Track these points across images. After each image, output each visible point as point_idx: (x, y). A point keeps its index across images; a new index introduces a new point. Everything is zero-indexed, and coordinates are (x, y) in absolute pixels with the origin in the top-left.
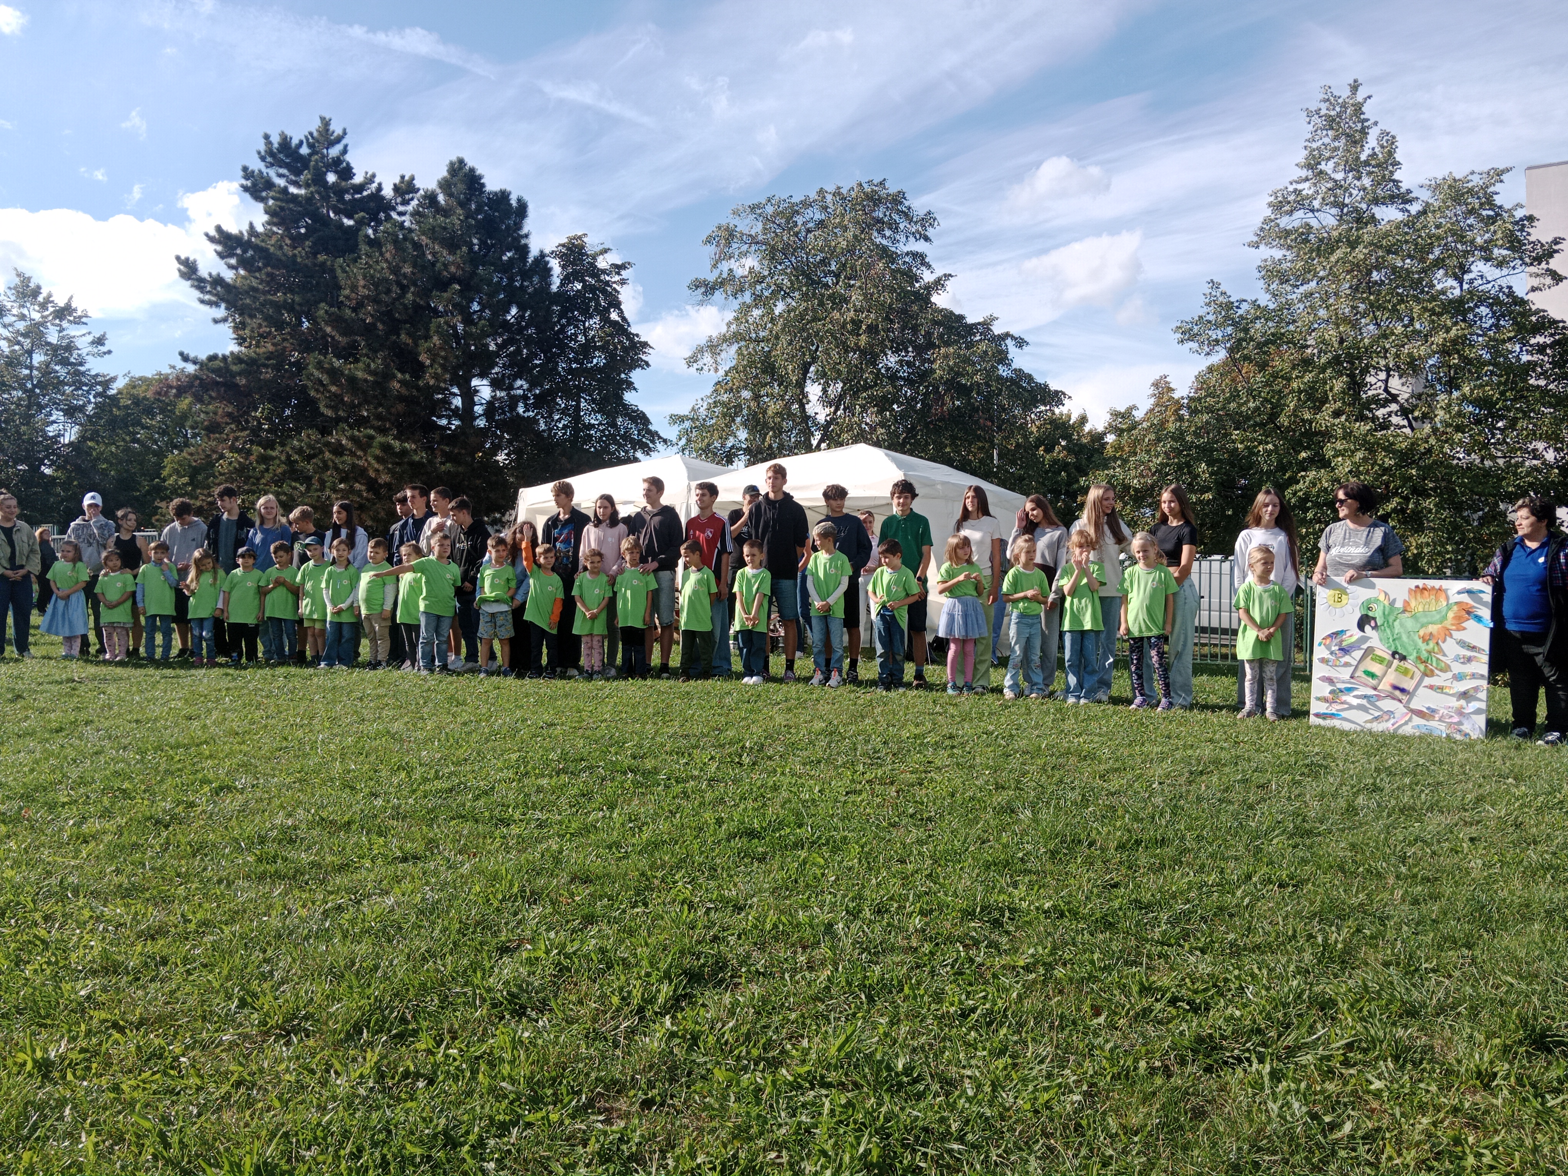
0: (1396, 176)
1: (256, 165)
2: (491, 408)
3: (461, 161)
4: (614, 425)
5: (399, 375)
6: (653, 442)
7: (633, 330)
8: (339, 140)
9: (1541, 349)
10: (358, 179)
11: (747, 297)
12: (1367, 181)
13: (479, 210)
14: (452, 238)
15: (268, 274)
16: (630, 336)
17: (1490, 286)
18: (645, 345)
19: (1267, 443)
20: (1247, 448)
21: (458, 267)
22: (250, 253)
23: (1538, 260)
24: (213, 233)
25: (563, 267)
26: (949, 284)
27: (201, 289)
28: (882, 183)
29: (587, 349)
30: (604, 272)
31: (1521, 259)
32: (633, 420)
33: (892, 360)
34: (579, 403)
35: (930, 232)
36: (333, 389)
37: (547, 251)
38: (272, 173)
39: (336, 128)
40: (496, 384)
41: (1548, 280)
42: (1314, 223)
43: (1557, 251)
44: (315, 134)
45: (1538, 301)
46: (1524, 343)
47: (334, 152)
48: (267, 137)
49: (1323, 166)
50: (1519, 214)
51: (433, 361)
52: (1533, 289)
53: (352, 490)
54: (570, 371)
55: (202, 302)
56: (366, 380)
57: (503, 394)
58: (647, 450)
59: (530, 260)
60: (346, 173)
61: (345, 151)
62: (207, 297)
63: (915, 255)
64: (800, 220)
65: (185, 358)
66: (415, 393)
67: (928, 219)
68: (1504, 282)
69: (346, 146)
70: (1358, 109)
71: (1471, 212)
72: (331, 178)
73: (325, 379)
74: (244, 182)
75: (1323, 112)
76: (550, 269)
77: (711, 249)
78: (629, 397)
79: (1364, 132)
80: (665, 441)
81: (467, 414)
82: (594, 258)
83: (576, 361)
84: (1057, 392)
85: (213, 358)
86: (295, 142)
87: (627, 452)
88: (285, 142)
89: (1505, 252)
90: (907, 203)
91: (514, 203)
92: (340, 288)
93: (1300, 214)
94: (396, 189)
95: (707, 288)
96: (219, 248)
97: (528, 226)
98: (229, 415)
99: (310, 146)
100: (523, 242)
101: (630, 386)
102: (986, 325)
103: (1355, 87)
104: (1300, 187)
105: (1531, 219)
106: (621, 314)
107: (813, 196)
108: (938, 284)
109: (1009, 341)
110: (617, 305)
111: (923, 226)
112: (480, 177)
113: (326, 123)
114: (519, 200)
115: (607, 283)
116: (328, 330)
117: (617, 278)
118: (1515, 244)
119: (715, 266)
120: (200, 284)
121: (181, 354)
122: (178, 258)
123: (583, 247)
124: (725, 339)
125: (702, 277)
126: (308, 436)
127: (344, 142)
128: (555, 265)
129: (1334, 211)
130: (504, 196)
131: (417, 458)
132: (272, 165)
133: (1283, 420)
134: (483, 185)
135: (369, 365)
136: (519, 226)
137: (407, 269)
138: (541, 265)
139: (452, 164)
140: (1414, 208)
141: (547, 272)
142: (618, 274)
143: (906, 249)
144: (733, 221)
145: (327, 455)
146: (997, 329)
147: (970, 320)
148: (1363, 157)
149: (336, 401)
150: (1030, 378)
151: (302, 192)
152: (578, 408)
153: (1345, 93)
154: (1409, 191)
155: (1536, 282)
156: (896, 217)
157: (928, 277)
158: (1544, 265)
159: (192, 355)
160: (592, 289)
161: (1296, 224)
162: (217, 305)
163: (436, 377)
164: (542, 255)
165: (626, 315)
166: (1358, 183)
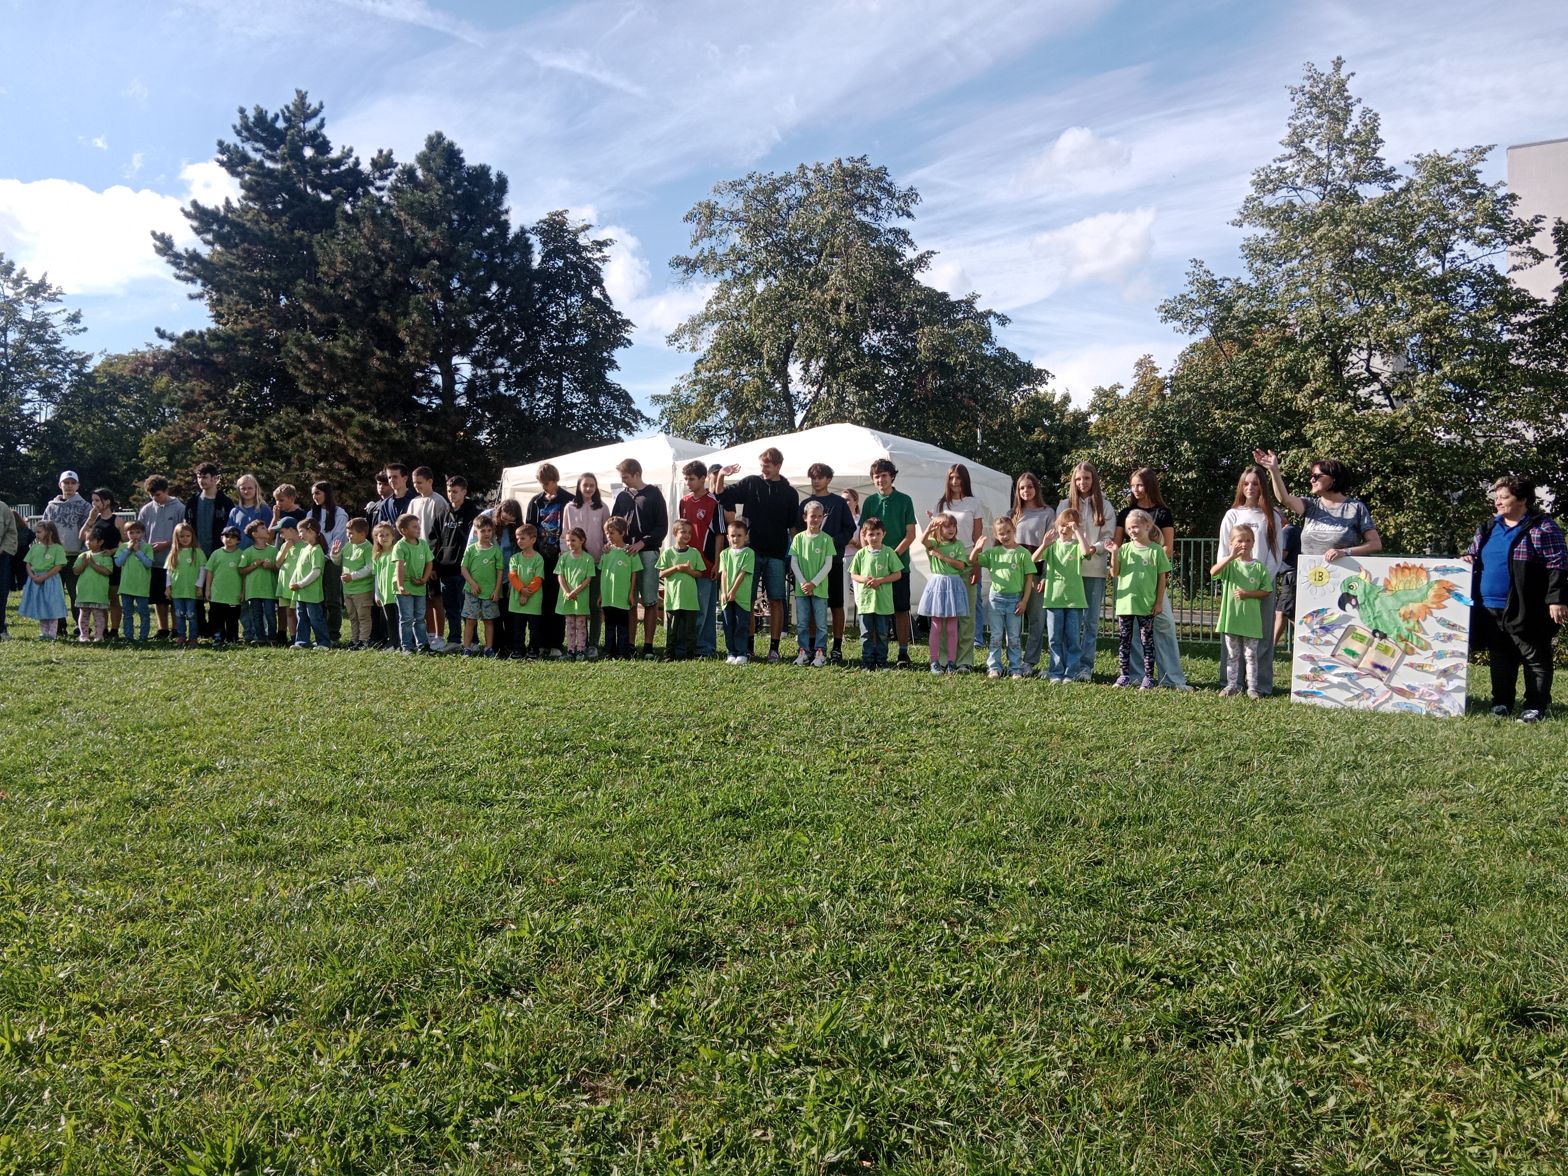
0: (1378, 154)
1: (232, 139)
2: (471, 387)
3: (440, 136)
4: (596, 404)
5: (378, 352)
6: (636, 421)
7: (615, 308)
8: (315, 113)
9: (1522, 328)
10: (335, 154)
11: (728, 275)
12: (1350, 159)
13: (458, 185)
14: (431, 213)
15: (244, 250)
16: (611, 314)
17: (1471, 265)
18: (627, 323)
19: (1249, 422)
20: (1228, 426)
21: (438, 243)
22: (227, 229)
23: (1519, 239)
24: (189, 208)
25: (545, 244)
26: (933, 261)
27: (177, 265)
28: (863, 159)
29: (569, 327)
30: (585, 248)
31: (1503, 237)
32: (616, 399)
33: (873, 339)
34: (561, 381)
35: (913, 208)
36: (312, 366)
37: (528, 228)
38: (248, 148)
39: (313, 102)
40: (476, 362)
41: (1530, 259)
42: (1297, 201)
43: (1538, 230)
44: (292, 108)
45: (1520, 281)
46: (1505, 322)
47: (311, 126)
48: (242, 111)
49: (1306, 144)
50: (1501, 192)
51: (413, 338)
52: (1515, 268)
53: (332, 470)
54: (552, 349)
55: (178, 277)
56: (345, 358)
57: (484, 372)
58: (630, 430)
59: (511, 235)
60: (323, 147)
61: (322, 125)
62: (183, 273)
63: (897, 232)
64: (781, 197)
65: (162, 334)
66: (394, 370)
67: (911, 195)
68: (1485, 261)
69: (323, 120)
70: (1341, 87)
71: (1455, 190)
72: (308, 152)
73: (304, 357)
74: (220, 157)
75: (1307, 89)
76: (531, 246)
77: (692, 227)
78: (612, 376)
79: (1348, 110)
80: (648, 420)
81: (448, 393)
82: (576, 234)
83: (558, 339)
84: (1040, 371)
85: (190, 335)
86: (270, 115)
87: (609, 431)
88: (261, 116)
89: (1486, 231)
90: (888, 179)
91: (494, 178)
92: (318, 264)
93: (1283, 192)
94: (374, 163)
95: (690, 266)
96: (195, 224)
97: (509, 201)
98: (206, 393)
99: (287, 120)
100: (503, 218)
101: (612, 364)
102: (969, 304)
103: (1338, 64)
104: (1283, 165)
105: (1513, 197)
106: (603, 291)
107: (794, 172)
108: (921, 261)
109: (992, 319)
110: (599, 282)
111: (906, 202)
112: (459, 152)
113: (302, 96)
114: (499, 175)
115: (589, 260)
116: (306, 306)
117: (598, 255)
118: (1495, 221)
119: (695, 242)
120: (176, 260)
121: (158, 330)
122: (154, 234)
123: (564, 224)
124: (707, 318)
125: (683, 255)
126: (287, 414)
127: (321, 116)
128: (535, 240)
129: (1317, 189)
130: (483, 171)
131: (397, 437)
132: (248, 139)
133: (1265, 400)
134: (462, 160)
135: (347, 342)
136: (499, 202)
137: (386, 245)
138: (522, 243)
139: (430, 138)
140: (1397, 185)
141: (527, 249)
142: (600, 250)
143: (889, 226)
144: (714, 198)
145: (306, 434)
146: (980, 307)
147: (953, 298)
148: (1346, 136)
149: (315, 378)
150: (1014, 357)
151: (279, 166)
152: (559, 387)
153: (1327, 69)
154: (1392, 169)
155: (1517, 261)
156: (878, 194)
157: (910, 254)
158: (1525, 244)
159: (169, 332)
160: (574, 266)
161: (1280, 202)
162: (193, 281)
163: (417, 354)
164: (523, 231)
165: (609, 292)
166: (1341, 162)
